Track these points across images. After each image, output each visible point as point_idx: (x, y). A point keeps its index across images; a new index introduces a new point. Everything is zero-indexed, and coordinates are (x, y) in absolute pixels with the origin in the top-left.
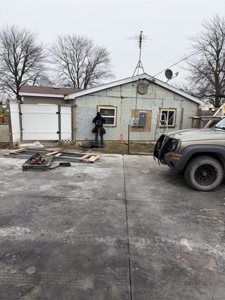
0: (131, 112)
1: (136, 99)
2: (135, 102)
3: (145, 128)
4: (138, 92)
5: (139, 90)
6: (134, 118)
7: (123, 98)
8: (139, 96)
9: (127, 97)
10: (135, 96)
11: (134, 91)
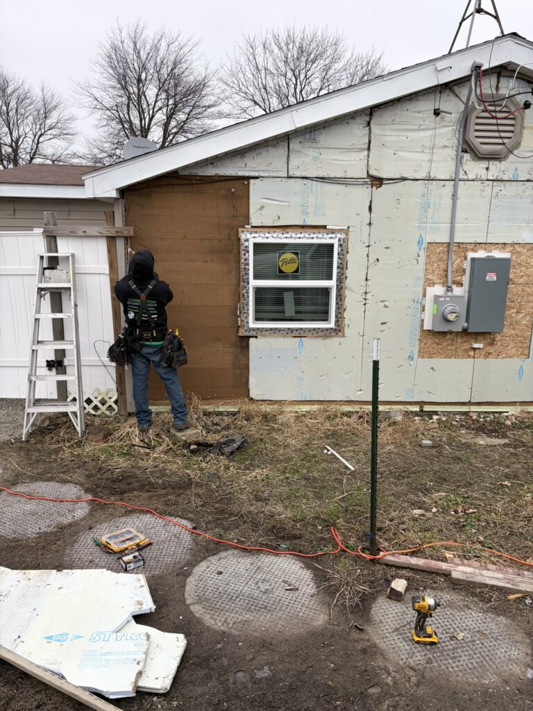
0: (423, 259)
1: (455, 187)
2: (450, 202)
3: (498, 337)
4: (467, 147)
5: (472, 135)
6: (439, 290)
7: (377, 181)
8: (474, 168)
9: (404, 179)
10: (444, 168)
11: (440, 142)
